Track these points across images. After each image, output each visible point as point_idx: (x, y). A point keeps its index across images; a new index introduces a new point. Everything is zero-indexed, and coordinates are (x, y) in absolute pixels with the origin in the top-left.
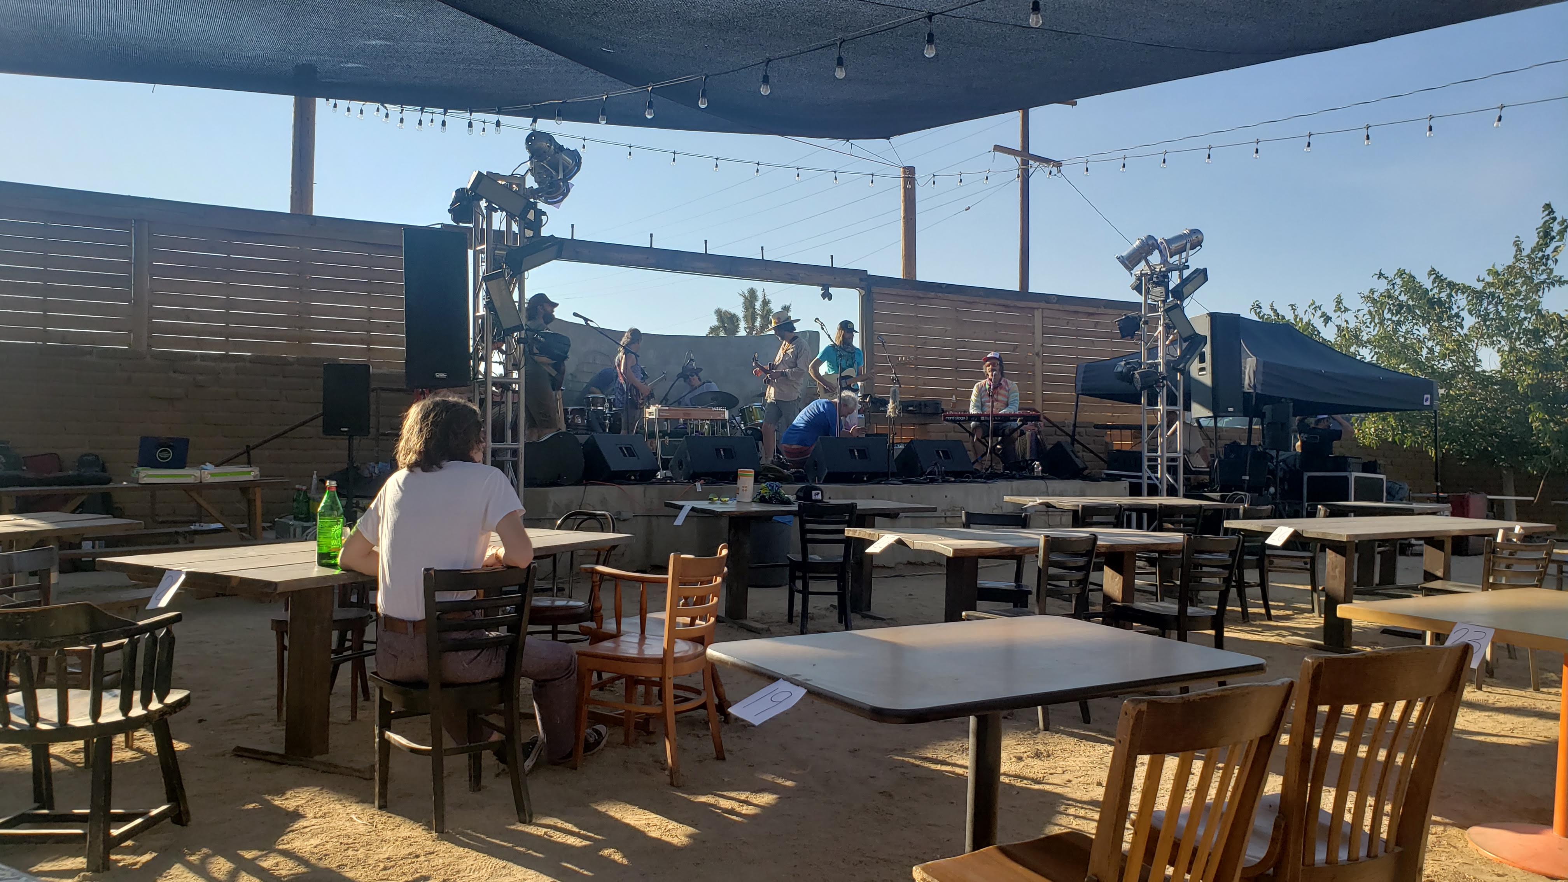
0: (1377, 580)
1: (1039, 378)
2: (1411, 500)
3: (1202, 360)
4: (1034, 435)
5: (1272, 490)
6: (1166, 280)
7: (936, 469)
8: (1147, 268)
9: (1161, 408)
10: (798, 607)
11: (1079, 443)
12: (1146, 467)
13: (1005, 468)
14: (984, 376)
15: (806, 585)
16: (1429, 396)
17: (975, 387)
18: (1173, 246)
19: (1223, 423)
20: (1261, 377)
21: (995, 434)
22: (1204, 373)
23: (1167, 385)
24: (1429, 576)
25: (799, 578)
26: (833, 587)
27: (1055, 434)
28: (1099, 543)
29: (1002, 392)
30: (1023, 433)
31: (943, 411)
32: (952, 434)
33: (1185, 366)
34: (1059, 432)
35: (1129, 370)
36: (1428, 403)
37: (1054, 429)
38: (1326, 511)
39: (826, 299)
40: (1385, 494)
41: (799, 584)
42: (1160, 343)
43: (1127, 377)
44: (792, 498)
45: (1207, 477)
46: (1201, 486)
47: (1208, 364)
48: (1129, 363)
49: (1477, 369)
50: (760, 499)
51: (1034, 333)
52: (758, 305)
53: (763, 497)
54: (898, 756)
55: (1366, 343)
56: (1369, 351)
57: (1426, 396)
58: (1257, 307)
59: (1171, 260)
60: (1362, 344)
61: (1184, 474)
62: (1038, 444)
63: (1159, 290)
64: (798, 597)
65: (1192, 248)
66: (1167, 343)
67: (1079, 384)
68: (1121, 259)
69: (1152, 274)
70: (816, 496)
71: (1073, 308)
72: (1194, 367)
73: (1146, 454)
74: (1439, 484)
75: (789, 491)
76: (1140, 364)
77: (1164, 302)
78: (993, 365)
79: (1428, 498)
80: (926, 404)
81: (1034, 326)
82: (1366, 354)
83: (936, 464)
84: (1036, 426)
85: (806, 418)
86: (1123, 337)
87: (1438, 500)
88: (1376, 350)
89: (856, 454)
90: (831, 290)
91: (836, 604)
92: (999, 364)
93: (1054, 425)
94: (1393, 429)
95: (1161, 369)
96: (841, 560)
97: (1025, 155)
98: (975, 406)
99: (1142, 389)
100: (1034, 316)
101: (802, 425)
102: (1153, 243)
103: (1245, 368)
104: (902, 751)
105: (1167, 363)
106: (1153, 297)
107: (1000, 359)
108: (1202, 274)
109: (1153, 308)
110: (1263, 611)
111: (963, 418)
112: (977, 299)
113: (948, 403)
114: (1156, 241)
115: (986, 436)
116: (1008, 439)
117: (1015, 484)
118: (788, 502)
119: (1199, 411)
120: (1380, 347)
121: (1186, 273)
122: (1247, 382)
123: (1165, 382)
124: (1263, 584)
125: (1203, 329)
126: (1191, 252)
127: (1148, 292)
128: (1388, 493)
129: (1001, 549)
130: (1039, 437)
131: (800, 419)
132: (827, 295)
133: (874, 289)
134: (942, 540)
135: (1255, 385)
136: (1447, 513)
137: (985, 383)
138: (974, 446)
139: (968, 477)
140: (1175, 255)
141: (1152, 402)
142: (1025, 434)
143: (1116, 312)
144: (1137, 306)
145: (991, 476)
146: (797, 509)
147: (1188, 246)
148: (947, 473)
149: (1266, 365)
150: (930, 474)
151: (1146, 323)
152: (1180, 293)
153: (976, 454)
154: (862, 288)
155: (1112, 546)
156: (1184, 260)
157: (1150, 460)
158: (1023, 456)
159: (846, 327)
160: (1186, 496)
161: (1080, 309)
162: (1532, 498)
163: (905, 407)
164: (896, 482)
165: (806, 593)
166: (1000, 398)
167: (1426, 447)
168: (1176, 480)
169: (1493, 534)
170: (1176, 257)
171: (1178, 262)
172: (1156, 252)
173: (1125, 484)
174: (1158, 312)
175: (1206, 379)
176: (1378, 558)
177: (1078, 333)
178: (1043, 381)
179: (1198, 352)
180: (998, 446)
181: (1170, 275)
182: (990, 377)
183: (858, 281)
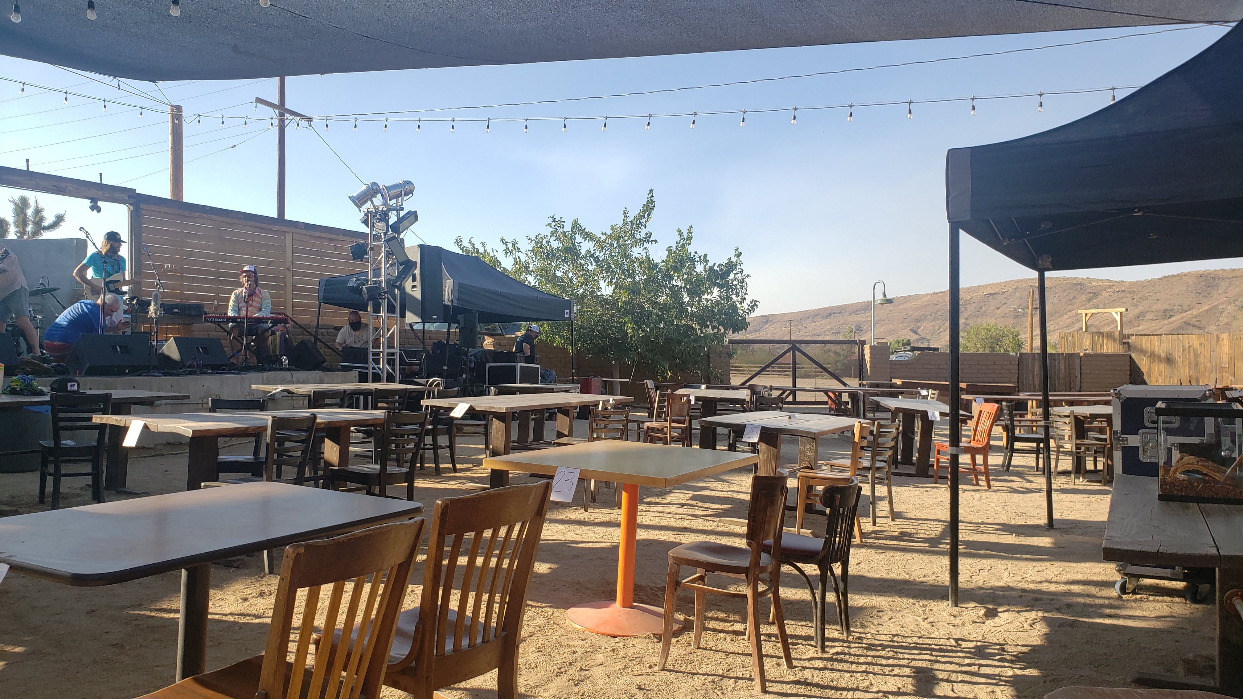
0: (531, 438)
1: (289, 289)
2: (556, 382)
3: (414, 280)
4: (283, 335)
5: (464, 376)
6: (387, 218)
7: (195, 363)
8: (372, 207)
9: (383, 315)
10: (49, 489)
11: (321, 341)
12: (371, 360)
13: (259, 362)
14: (241, 285)
15: (57, 468)
16: (568, 311)
17: (233, 294)
18: (392, 192)
19: (429, 326)
20: (456, 295)
21: (250, 333)
22: (416, 289)
23: (388, 298)
24: (560, 435)
25: (51, 462)
26: (87, 468)
27: (303, 334)
28: (318, 421)
29: (256, 299)
30: (273, 333)
31: (206, 313)
32: (214, 333)
33: (401, 284)
34: (305, 333)
35: (359, 285)
36: (568, 316)
37: (301, 330)
38: (495, 391)
39: (95, 211)
40: (540, 378)
41: (51, 469)
42: (382, 265)
43: (357, 290)
44: (46, 389)
45: (418, 367)
46: (414, 374)
47: (418, 283)
48: (359, 280)
49: (599, 294)
50: (10, 391)
51: (285, 252)
52: (30, 212)
53: (14, 388)
54: (134, 610)
55: (531, 272)
57: (566, 311)
58: (460, 244)
59: (391, 203)
60: (529, 273)
61: (400, 365)
62: (285, 341)
63: (382, 225)
64: (50, 480)
65: (406, 195)
66: (388, 265)
67: (322, 294)
68: (352, 199)
69: (376, 212)
70: (72, 387)
71: (318, 234)
72: (408, 284)
73: (371, 350)
74: (574, 371)
75: (44, 385)
76: (367, 281)
77: (385, 234)
78: (249, 276)
79: (568, 381)
80: (190, 307)
81: (285, 246)
82: (531, 280)
83: (195, 358)
84: (285, 327)
85: (69, 317)
86: (354, 259)
87: (573, 382)
88: (538, 277)
89: (119, 349)
90: (100, 203)
91: (91, 483)
92: (253, 276)
93: (300, 327)
94: (546, 333)
95: (383, 285)
96: (95, 444)
97: (281, 107)
98: (232, 310)
99: (369, 300)
100: (285, 238)
101: (65, 323)
102: (377, 189)
103: (445, 287)
104: (140, 606)
105: (388, 281)
106: (377, 230)
107: (255, 272)
108: (413, 215)
109: (377, 238)
110: (451, 466)
111: (222, 320)
112: (237, 221)
113: (210, 307)
114: (379, 187)
115: (241, 335)
116: (261, 338)
117: (266, 374)
118: (41, 393)
119: (411, 318)
120: (540, 276)
121: (402, 213)
122: (446, 297)
123: (386, 295)
124: (451, 446)
125: (415, 256)
126: (405, 198)
127: (373, 226)
128: (542, 377)
129: (236, 429)
130: (287, 336)
131: (63, 318)
132: (95, 208)
133: (142, 206)
134: (185, 423)
135: (452, 300)
136: (578, 390)
137: (242, 291)
138: (231, 344)
139: (224, 370)
140: (394, 198)
141: (377, 310)
142: (275, 333)
143: (352, 239)
144: (364, 235)
145: (246, 368)
146: (49, 399)
147: (403, 193)
148: (206, 366)
149: (460, 285)
150: (189, 366)
151: (371, 249)
152: (397, 228)
153: (232, 349)
154: (131, 204)
155: (329, 423)
156: (400, 204)
157: (374, 354)
158: (274, 351)
159: (113, 238)
160: (400, 382)
161: (324, 235)
162: (628, 380)
163: (167, 308)
164: (157, 374)
165: (57, 476)
166: (254, 304)
167: (567, 346)
168: (394, 370)
169: (596, 405)
170: (394, 201)
171: (395, 205)
172: (379, 196)
173: (355, 373)
174: (381, 241)
175: (417, 294)
176: (532, 424)
177: (321, 254)
178: (293, 291)
179: (410, 273)
180: (252, 344)
181: (390, 214)
182: (246, 286)
183: (127, 198)
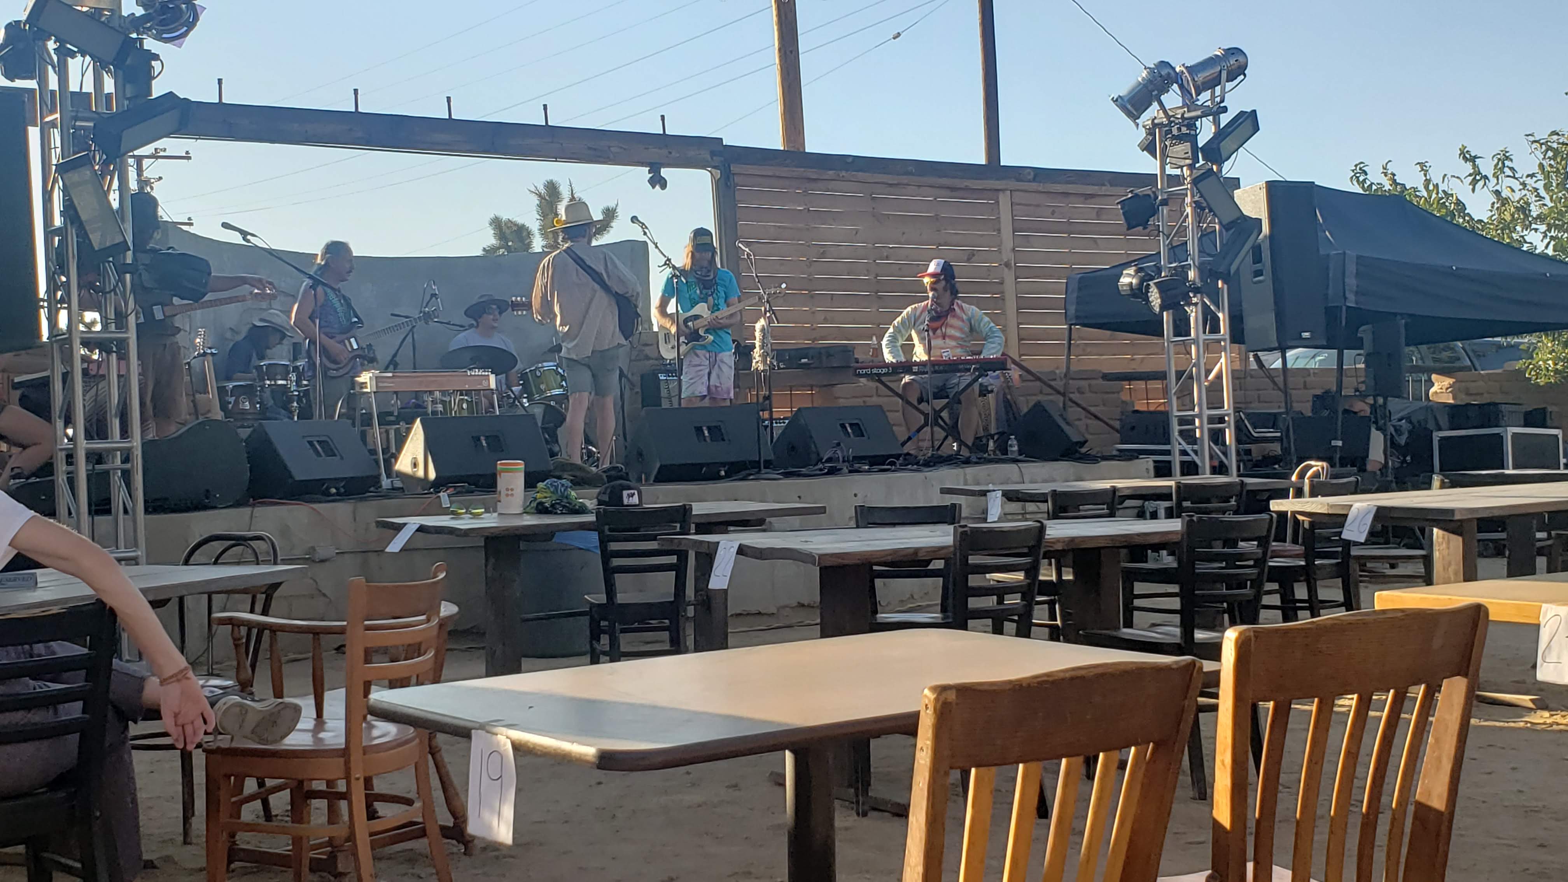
6: (1193, 132)
7: (840, 454)
8: (1161, 114)
18: (1202, 77)
20: (1353, 282)
21: (938, 394)
22: (1261, 278)
30: (984, 392)
31: (859, 362)
38: (1442, 482)
39: (658, 187)
40: (1561, 458)
42: (1189, 234)
44: (590, 504)
47: (1266, 264)
50: (536, 508)
51: (1000, 230)
53: (541, 504)
56: (1541, 236)
58: (1360, 172)
59: (1198, 100)
63: (1183, 148)
65: (1230, 80)
66: (1200, 233)
67: (1072, 308)
68: (1120, 102)
69: (1171, 124)
70: (630, 498)
71: (1061, 188)
73: (1178, 414)
77: (1191, 168)
80: (828, 352)
83: (839, 445)
86: (1129, 230)
89: (707, 434)
90: (665, 172)
93: (1034, 377)
100: (999, 203)
102: (1169, 74)
106: (1174, 161)
108: (1249, 121)
109: (1173, 179)
112: (906, 179)
114: (1173, 69)
118: (582, 510)
121: (1225, 120)
125: (1257, 208)
126: (1230, 85)
127: (1165, 154)
132: (658, 181)
133: (735, 169)
140: (1205, 90)
141: (1181, 329)
142: (989, 392)
144: (1149, 178)
146: (596, 520)
147: (1225, 74)
148: (860, 460)
150: (828, 463)
151: (1164, 203)
152: (1216, 151)
154: (715, 168)
156: (1219, 99)
161: (1070, 188)
170: (1207, 95)
171: (1210, 103)
172: (1175, 87)
174: (1184, 184)
179: (1249, 246)
181: (1198, 123)
183: (707, 156)
